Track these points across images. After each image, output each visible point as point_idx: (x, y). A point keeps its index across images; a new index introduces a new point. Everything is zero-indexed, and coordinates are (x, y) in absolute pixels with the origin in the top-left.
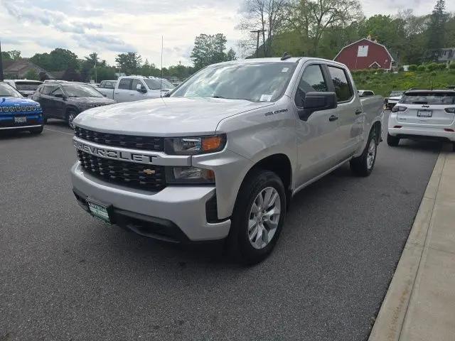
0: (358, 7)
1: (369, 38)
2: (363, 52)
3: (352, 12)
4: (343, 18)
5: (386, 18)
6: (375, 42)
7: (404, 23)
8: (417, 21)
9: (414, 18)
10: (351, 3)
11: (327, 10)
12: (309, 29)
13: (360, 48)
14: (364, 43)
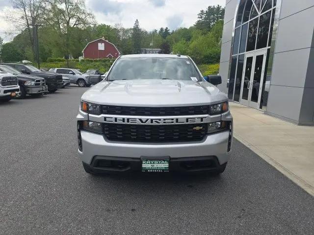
0: (93, 18)
1: (103, 39)
2: (101, 47)
3: (89, 20)
4: (84, 23)
5: (108, 27)
6: (107, 41)
7: (118, 31)
8: (126, 31)
9: (124, 29)
10: (89, 14)
11: (73, 16)
12: (61, 27)
13: (99, 44)
14: (101, 41)
